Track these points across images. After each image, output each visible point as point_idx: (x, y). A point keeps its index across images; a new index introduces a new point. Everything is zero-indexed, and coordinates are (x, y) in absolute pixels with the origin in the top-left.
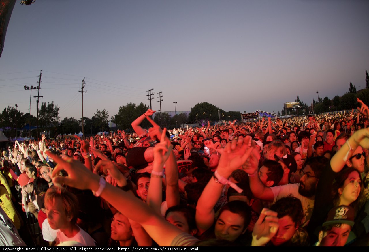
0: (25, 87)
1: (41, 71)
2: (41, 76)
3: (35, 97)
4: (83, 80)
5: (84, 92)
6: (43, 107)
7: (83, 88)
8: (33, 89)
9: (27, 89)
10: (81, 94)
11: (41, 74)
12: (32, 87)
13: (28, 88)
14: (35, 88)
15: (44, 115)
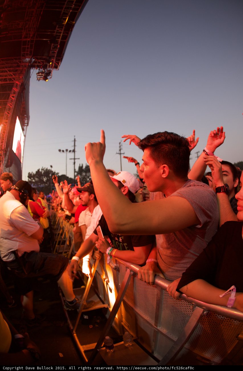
0: (60, 151)
1: (75, 136)
2: (75, 141)
3: (71, 159)
4: (120, 143)
5: (122, 154)
6: (81, 168)
7: (120, 150)
8: (68, 152)
9: (61, 152)
10: (119, 155)
11: (75, 139)
12: (67, 150)
13: (63, 151)
14: (70, 151)
15: (81, 175)
